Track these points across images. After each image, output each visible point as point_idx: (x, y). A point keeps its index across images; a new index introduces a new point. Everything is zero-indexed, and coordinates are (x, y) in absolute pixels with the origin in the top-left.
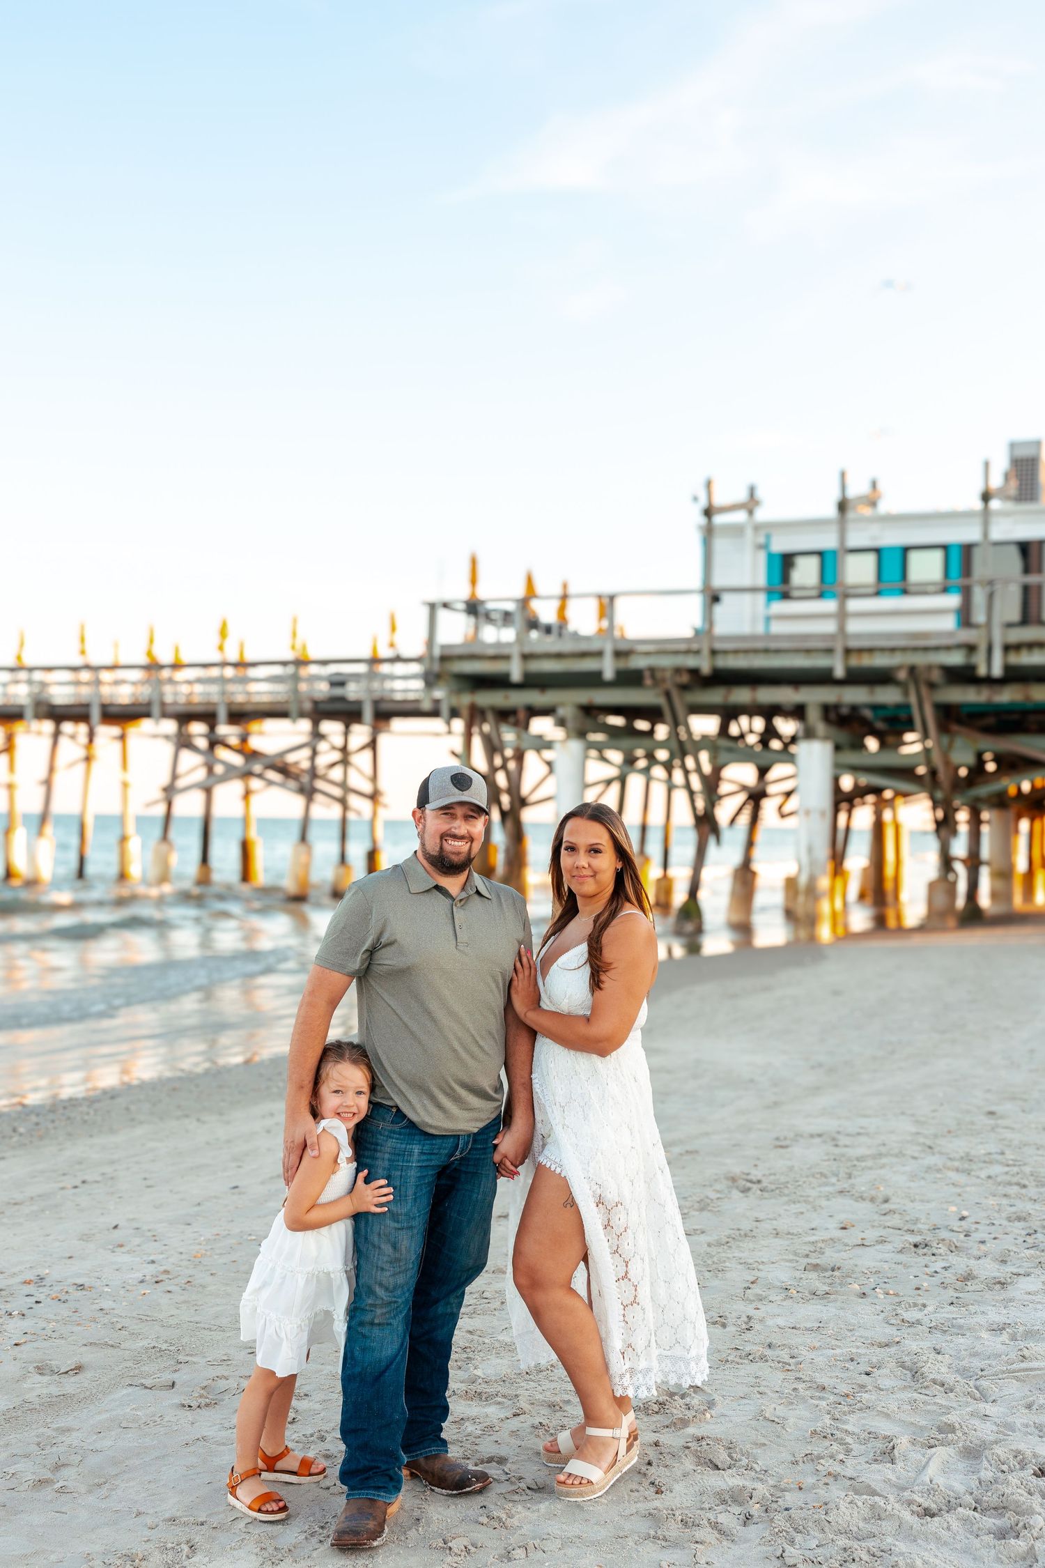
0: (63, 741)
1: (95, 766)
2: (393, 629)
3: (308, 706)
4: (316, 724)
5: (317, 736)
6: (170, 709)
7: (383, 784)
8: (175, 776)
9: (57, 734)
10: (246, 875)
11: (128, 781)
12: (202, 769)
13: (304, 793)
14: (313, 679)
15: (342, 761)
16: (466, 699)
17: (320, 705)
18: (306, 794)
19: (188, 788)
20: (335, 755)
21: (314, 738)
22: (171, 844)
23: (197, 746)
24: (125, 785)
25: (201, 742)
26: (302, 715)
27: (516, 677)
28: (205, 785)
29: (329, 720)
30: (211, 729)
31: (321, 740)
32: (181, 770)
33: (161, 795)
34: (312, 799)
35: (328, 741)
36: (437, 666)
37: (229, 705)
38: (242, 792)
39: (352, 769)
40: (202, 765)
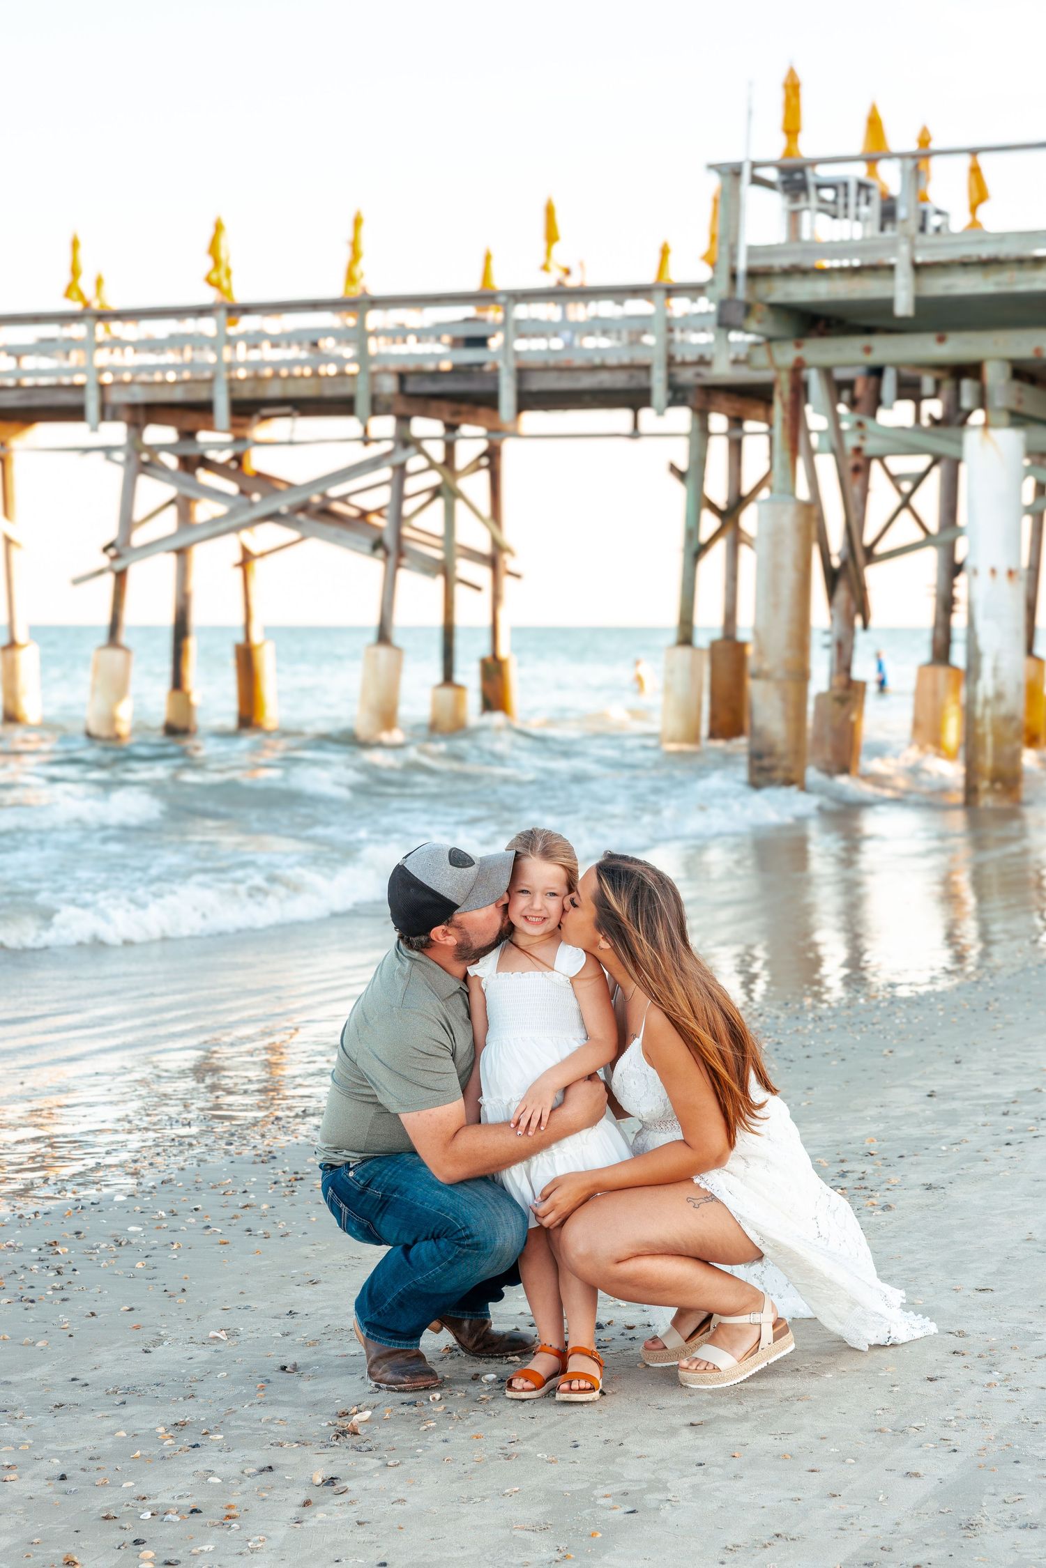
2: (551, 236)
3: (389, 385)
4: (404, 420)
5: (406, 442)
6: (116, 397)
7: (509, 536)
8: (127, 524)
11: (12, 536)
12: (172, 511)
13: (380, 553)
14: (401, 333)
15: (444, 490)
16: (787, 355)
17: (411, 387)
18: (387, 553)
19: (149, 548)
20: (434, 478)
21: (400, 447)
22: (127, 650)
23: (164, 468)
24: (8, 541)
25: (171, 461)
26: (378, 407)
27: (903, 307)
28: (178, 543)
29: (424, 414)
30: (188, 435)
31: (412, 450)
32: (138, 514)
33: (104, 561)
34: (398, 566)
35: (421, 452)
36: (742, 292)
37: (232, 383)
38: (238, 557)
39: (459, 505)
40: (172, 502)
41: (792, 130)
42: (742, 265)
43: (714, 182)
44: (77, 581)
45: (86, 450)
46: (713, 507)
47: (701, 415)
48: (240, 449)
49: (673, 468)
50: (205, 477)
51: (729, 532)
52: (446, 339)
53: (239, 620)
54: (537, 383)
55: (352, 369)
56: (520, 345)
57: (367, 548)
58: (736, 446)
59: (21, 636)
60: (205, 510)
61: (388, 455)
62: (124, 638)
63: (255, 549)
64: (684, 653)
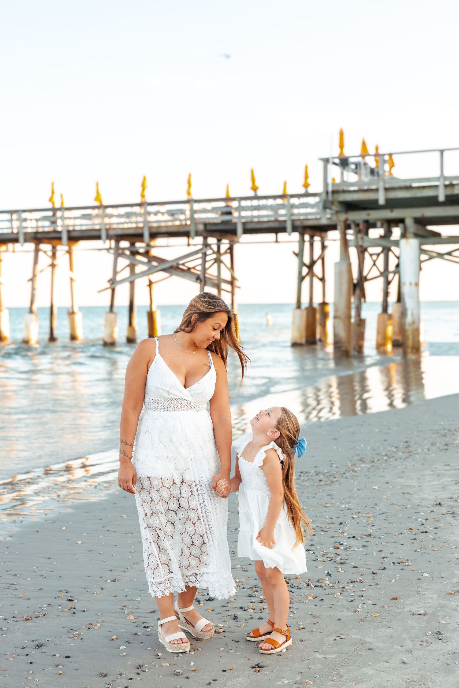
0: (41, 254)
1: (57, 269)
3: (201, 227)
4: (205, 238)
5: (206, 245)
6: (112, 232)
7: (236, 275)
8: (115, 273)
9: (37, 251)
10: (152, 333)
11: (73, 278)
12: (128, 269)
13: (199, 281)
14: (205, 211)
15: (217, 260)
16: (343, 217)
17: (209, 228)
18: (201, 281)
19: (122, 281)
20: (214, 256)
21: (204, 247)
22: (115, 314)
23: (125, 254)
24: (72, 280)
25: (128, 252)
26: (197, 234)
27: (382, 202)
28: (131, 279)
29: (212, 236)
30: (133, 244)
31: (208, 248)
32: (118, 269)
33: (108, 285)
34: (205, 285)
35: (211, 249)
36: (330, 197)
37: (150, 228)
38: (148, 283)
39: (222, 265)
40: (128, 266)
41: (342, 146)
42: (330, 189)
43: (321, 164)
44: (99, 292)
45: (100, 250)
46: (305, 265)
47: (302, 235)
48: (148, 248)
49: (294, 253)
50: (139, 258)
51: (310, 274)
52: (220, 213)
53: (148, 303)
54: (249, 226)
55: (189, 222)
56: (243, 214)
57: (195, 280)
58: (312, 245)
59: (76, 310)
60: (139, 269)
61: (201, 250)
62: (115, 310)
63: (153, 280)
64: (298, 312)
